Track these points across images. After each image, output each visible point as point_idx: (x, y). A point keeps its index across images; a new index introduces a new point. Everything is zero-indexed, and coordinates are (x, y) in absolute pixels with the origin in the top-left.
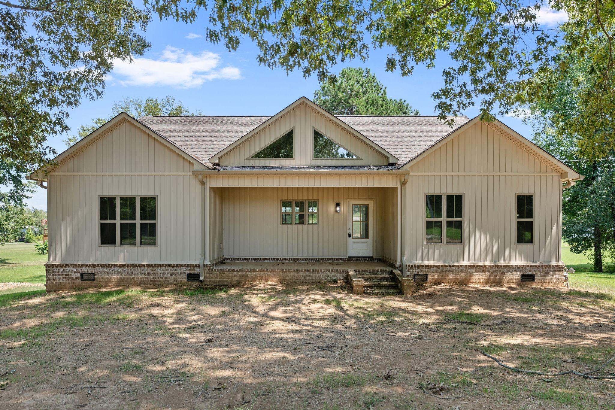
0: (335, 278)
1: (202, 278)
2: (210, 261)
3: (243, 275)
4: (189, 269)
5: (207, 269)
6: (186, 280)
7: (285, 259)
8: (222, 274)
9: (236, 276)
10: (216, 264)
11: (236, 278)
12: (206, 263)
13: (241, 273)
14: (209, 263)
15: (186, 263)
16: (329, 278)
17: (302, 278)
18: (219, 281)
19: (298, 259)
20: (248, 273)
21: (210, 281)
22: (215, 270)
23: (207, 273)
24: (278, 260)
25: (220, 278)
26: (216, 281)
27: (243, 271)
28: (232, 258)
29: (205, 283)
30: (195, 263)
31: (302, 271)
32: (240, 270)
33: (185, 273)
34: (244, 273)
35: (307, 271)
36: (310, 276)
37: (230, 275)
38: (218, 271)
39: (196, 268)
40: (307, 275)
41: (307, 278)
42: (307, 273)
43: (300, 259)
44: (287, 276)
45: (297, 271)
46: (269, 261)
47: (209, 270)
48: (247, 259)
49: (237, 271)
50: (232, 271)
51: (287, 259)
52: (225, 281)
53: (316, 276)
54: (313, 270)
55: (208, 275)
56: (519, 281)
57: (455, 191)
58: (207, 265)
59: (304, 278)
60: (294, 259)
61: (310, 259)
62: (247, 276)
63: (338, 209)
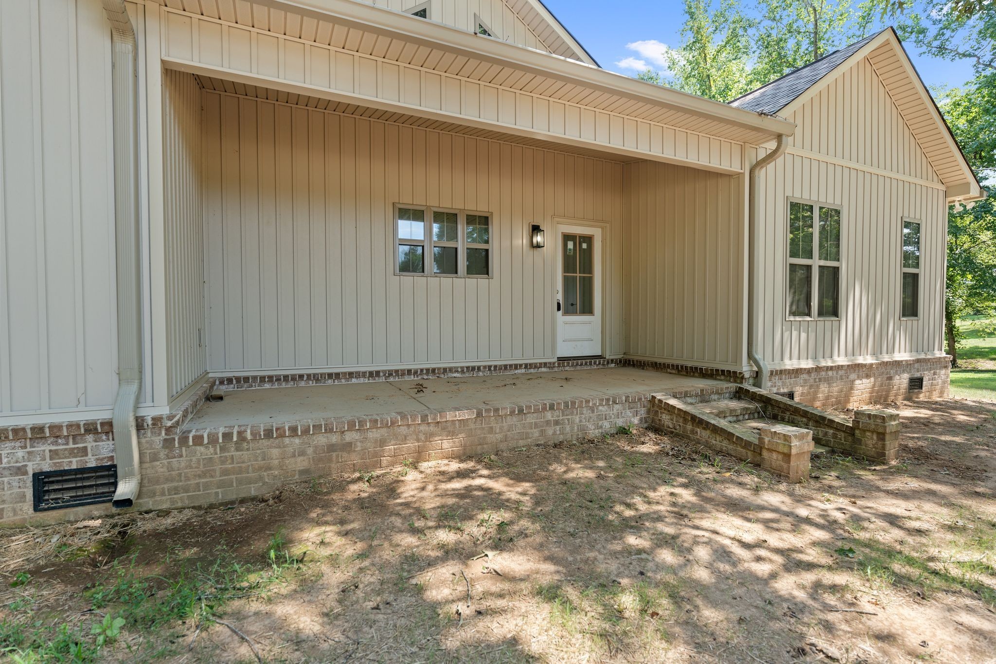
0: (620, 422)
1: (125, 489)
2: (172, 399)
3: (331, 448)
4: (45, 448)
5: (158, 440)
6: (28, 507)
7: (409, 371)
8: (233, 452)
9: (302, 453)
10: (195, 411)
11: (301, 463)
12: (149, 413)
13: (322, 440)
14: (163, 410)
15: (27, 422)
16: (606, 425)
17: (536, 433)
18: (221, 485)
19: (445, 370)
20: (349, 437)
21: (176, 490)
22: (198, 440)
23: (155, 458)
24: (390, 375)
25: (225, 472)
26: (207, 486)
27: (329, 430)
28: (238, 379)
29: (148, 503)
30: (82, 417)
31: (537, 411)
32: (317, 427)
33: (21, 471)
34: (334, 439)
35: (552, 407)
36: (557, 423)
37: (275, 452)
38: (213, 440)
39: (89, 441)
40: (548, 423)
41: (550, 431)
42: (549, 415)
43: (451, 370)
44: (491, 430)
45: (521, 411)
46: (362, 380)
47: (168, 443)
48: (294, 378)
49: (306, 431)
50: (282, 436)
51: (416, 372)
52: (250, 482)
53: (573, 422)
54: (566, 404)
55: (160, 468)
56: (906, 393)
57: (830, 201)
58: (157, 420)
59: (542, 432)
60: (434, 370)
61: (473, 368)
62: (348, 447)
63: (538, 239)
